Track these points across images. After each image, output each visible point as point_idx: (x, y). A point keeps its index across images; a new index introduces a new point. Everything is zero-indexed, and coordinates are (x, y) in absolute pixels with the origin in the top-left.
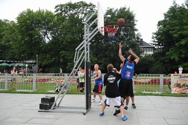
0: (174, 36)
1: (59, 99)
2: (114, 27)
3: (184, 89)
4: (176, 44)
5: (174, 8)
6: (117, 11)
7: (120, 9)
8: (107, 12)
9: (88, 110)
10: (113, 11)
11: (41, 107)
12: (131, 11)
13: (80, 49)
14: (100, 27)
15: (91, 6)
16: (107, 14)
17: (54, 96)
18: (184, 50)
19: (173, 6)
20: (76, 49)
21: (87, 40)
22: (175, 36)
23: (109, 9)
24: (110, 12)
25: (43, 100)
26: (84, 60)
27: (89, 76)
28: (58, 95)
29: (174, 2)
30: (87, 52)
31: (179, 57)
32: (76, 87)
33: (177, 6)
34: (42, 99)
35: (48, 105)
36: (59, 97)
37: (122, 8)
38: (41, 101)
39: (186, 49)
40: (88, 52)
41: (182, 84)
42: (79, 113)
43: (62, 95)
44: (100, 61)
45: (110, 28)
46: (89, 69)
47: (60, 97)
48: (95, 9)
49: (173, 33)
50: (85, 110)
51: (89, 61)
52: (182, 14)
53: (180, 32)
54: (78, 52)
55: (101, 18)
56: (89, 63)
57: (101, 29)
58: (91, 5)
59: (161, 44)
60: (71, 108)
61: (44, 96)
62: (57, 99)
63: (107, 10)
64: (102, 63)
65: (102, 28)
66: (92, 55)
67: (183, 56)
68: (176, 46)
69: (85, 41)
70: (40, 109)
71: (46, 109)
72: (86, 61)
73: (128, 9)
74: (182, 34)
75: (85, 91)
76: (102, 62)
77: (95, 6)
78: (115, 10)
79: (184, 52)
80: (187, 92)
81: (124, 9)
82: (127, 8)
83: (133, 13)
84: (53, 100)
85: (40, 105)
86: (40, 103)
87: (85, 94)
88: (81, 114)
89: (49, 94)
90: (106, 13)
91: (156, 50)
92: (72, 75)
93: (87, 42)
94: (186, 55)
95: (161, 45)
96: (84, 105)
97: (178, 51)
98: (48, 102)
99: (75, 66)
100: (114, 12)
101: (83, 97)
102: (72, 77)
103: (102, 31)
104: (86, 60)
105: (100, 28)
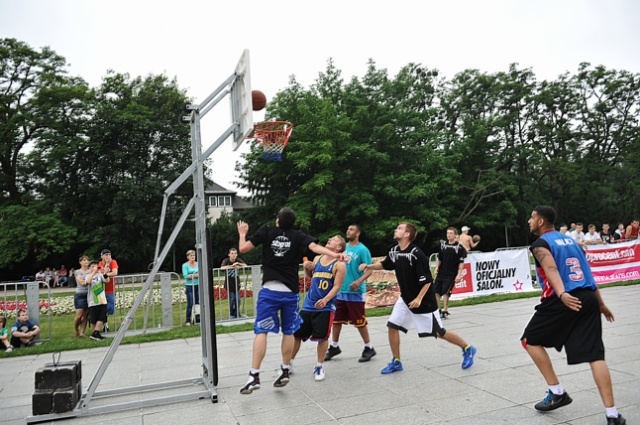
0: (299, 165)
3: (382, 296)
4: (304, 186)
5: (293, 95)
6: (138, 82)
7: (148, 81)
8: (106, 82)
10: (125, 82)
11: (40, 405)
12: (180, 87)
15: (45, 57)
16: (107, 90)
18: (322, 202)
19: (291, 86)
22: (302, 164)
23: (112, 75)
24: (118, 84)
25: (43, 378)
29: (293, 80)
31: (313, 219)
33: (300, 90)
34: (38, 375)
37: (153, 78)
38: (36, 383)
39: (326, 200)
41: (376, 284)
44: (88, 235)
48: (63, 68)
49: (294, 158)
52: (314, 111)
53: (311, 156)
58: (47, 54)
59: (262, 186)
61: (42, 362)
63: (108, 79)
64: (97, 243)
66: (58, 218)
67: (319, 216)
68: (303, 192)
70: (34, 414)
71: (65, 411)
73: (173, 82)
74: (317, 160)
76: (96, 239)
77: (63, 59)
78: (131, 80)
79: (323, 206)
80: (389, 303)
81: (160, 79)
82: (170, 79)
83: (187, 95)
85: (35, 398)
90: (105, 85)
91: (251, 201)
94: (326, 214)
95: (262, 189)
97: (308, 203)
100: (129, 85)
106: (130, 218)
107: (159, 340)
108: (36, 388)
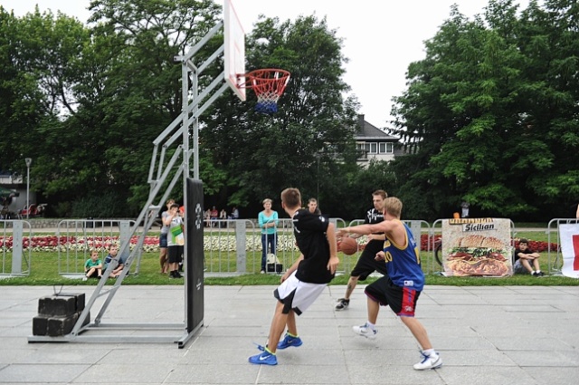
0: (454, 109)
1: (100, 302)
2: (277, 75)
3: (479, 264)
4: (458, 133)
5: (454, 28)
6: (287, 26)
7: (298, 23)
8: (257, 27)
9: (192, 333)
10: (274, 27)
11: (40, 327)
12: (329, 28)
13: (168, 143)
14: (233, 73)
15: (206, 7)
16: (258, 36)
17: (83, 293)
18: (480, 151)
19: (451, 19)
20: (157, 141)
21: (191, 115)
22: (457, 107)
23: (263, 20)
24: (268, 29)
25: (45, 304)
26: (182, 175)
27: (198, 227)
28: (95, 287)
29: (455, 9)
30: (191, 151)
31: (468, 171)
32: (158, 261)
33: (463, 22)
34: (41, 302)
35: (61, 322)
36: (99, 296)
37: (303, 20)
38: (39, 308)
39: (486, 149)
40: (196, 150)
41: (472, 250)
42: (165, 342)
43: (110, 287)
44: (236, 179)
45: (263, 77)
46: (198, 206)
47: (102, 294)
48: (219, 16)
49: (448, 101)
50: (183, 332)
51: (196, 179)
52: (476, 44)
53: (469, 99)
54: (164, 150)
55: (236, 45)
56: (199, 185)
57: (235, 79)
58: (207, 3)
59: (416, 132)
60: (140, 328)
61: (48, 292)
62: (93, 300)
63: (258, 24)
64: (242, 187)
65: (238, 76)
66: (211, 162)
67: (476, 167)
68: (458, 139)
69: (183, 116)
70: (34, 334)
71: (56, 335)
72: (188, 180)
73: (322, 23)
74: (476, 102)
75: (185, 274)
76: (242, 183)
77: (220, 7)
78: (281, 23)
79: (481, 156)
80: (486, 272)
81: (310, 21)
82: (320, 21)
83: (336, 36)
84: (78, 303)
85: (35, 320)
86: (36, 315)
87: (183, 284)
88: (170, 346)
89: (65, 287)
90: (255, 30)
91: (403, 148)
92: (142, 224)
93: (192, 120)
94: (485, 165)
95: (416, 136)
96: (181, 317)
97: (464, 151)
98: (63, 311)
99: (152, 195)
100: (279, 30)
101: (178, 294)
102: (141, 230)
103: (238, 87)
104: (187, 175)
105: (231, 77)
106: (272, 163)
107: (220, 284)
108: (39, 312)
